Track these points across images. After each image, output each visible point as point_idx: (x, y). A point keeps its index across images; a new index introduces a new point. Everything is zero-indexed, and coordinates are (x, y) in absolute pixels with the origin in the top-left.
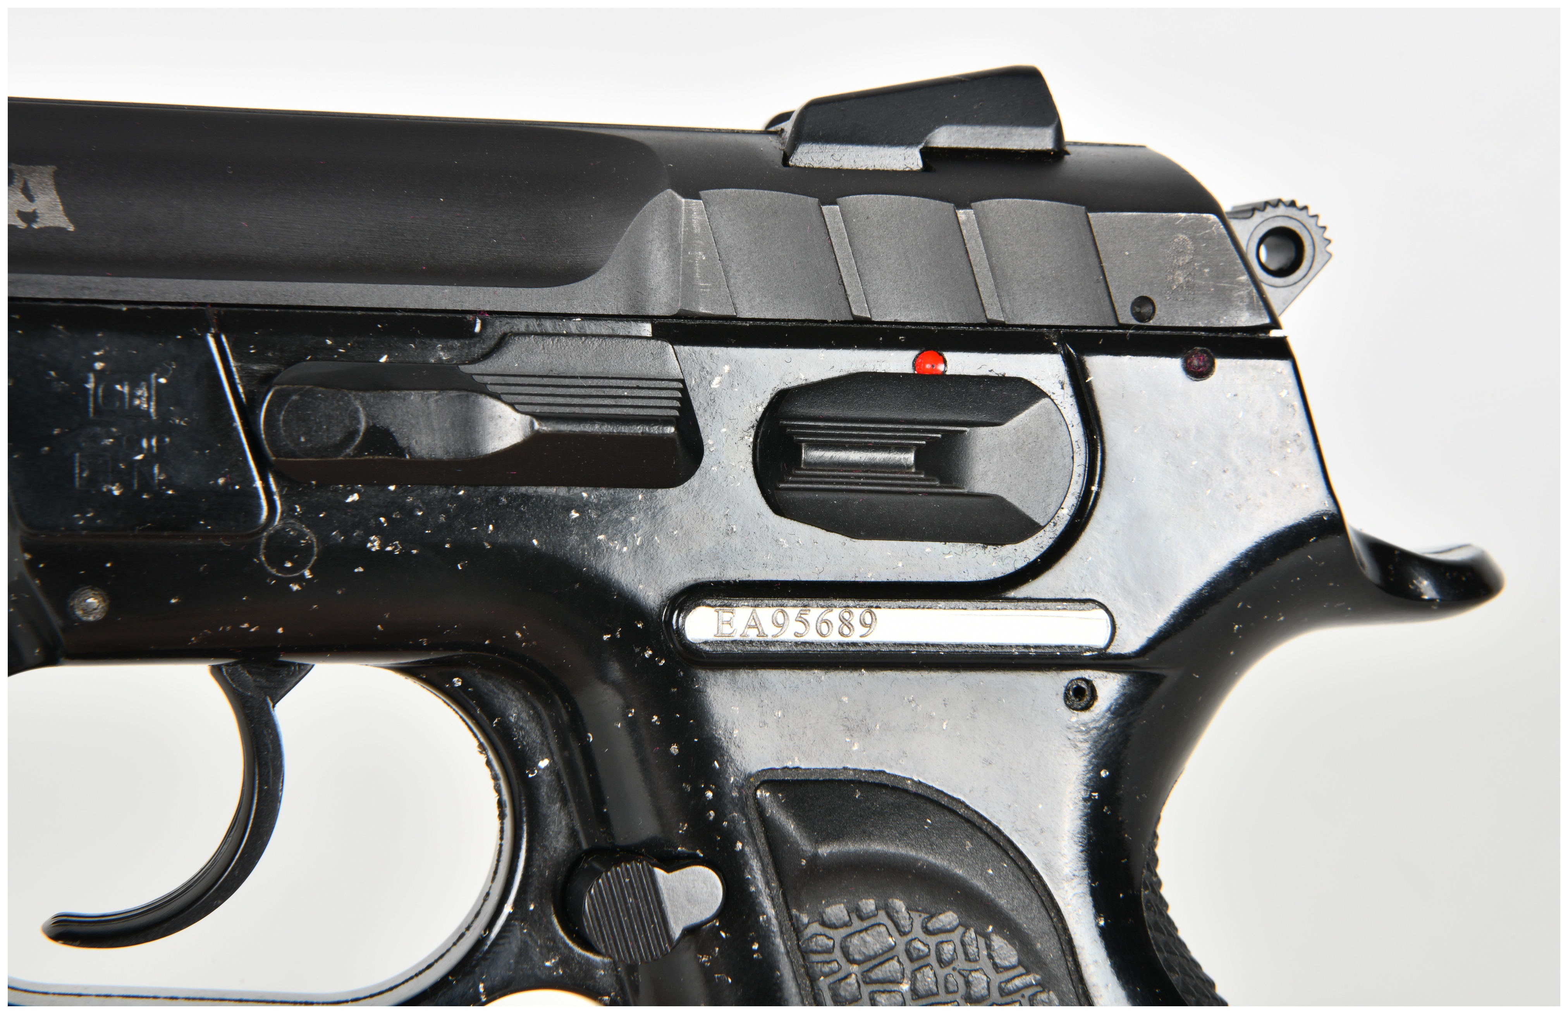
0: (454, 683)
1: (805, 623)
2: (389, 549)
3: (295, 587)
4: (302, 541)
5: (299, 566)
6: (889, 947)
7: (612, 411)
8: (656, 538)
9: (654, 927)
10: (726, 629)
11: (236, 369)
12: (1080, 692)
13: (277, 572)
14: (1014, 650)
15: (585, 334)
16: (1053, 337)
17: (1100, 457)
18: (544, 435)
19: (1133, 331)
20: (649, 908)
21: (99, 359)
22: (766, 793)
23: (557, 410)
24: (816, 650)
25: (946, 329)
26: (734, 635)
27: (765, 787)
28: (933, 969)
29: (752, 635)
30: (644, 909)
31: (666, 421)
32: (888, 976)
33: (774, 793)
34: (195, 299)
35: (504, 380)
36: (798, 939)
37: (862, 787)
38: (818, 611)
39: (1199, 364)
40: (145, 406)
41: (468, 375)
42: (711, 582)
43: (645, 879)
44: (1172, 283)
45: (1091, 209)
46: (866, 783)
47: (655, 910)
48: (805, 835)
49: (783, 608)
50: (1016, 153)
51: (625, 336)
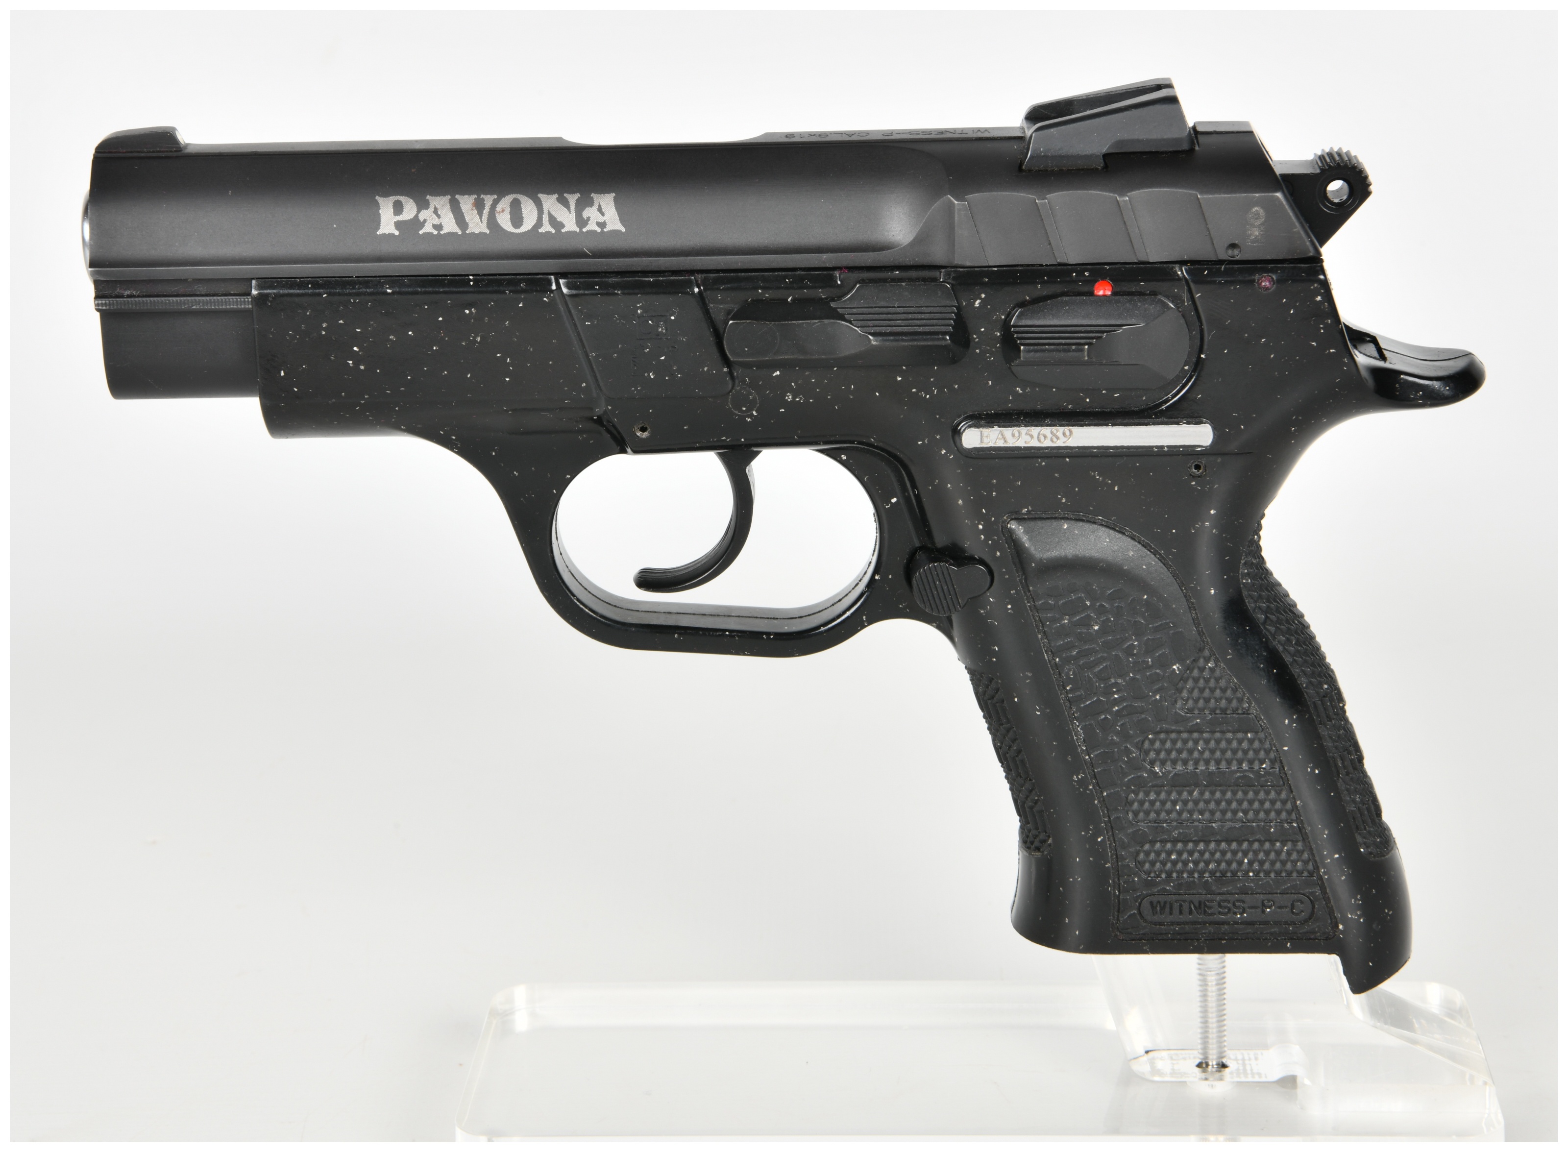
0: (842, 458)
1: (1032, 437)
2: (797, 399)
3: (749, 420)
4: (750, 397)
5: (750, 409)
6: (1087, 608)
7: (915, 329)
8: (946, 390)
9: (951, 597)
10: (985, 440)
11: (711, 308)
12: (1198, 467)
13: (738, 412)
14: (1154, 448)
15: (901, 280)
16: (1177, 269)
17: (1207, 338)
18: (875, 346)
19: (1226, 265)
20: (948, 587)
21: (640, 308)
22: (1013, 525)
23: (883, 330)
24: (1038, 450)
25: (1114, 266)
26: (990, 444)
27: (1012, 522)
28: (1112, 619)
29: (1000, 444)
30: (945, 588)
31: (945, 333)
32: (1086, 623)
33: (1017, 526)
34: (689, 268)
35: (855, 310)
36: (1034, 602)
37: (1068, 521)
38: (1038, 429)
39: (1266, 284)
40: (664, 331)
41: (835, 309)
42: (977, 414)
43: (945, 572)
44: (1250, 235)
45: (1201, 193)
46: (1071, 519)
47: (951, 589)
48: (1035, 549)
49: (1018, 428)
50: (1162, 153)
51: (924, 280)
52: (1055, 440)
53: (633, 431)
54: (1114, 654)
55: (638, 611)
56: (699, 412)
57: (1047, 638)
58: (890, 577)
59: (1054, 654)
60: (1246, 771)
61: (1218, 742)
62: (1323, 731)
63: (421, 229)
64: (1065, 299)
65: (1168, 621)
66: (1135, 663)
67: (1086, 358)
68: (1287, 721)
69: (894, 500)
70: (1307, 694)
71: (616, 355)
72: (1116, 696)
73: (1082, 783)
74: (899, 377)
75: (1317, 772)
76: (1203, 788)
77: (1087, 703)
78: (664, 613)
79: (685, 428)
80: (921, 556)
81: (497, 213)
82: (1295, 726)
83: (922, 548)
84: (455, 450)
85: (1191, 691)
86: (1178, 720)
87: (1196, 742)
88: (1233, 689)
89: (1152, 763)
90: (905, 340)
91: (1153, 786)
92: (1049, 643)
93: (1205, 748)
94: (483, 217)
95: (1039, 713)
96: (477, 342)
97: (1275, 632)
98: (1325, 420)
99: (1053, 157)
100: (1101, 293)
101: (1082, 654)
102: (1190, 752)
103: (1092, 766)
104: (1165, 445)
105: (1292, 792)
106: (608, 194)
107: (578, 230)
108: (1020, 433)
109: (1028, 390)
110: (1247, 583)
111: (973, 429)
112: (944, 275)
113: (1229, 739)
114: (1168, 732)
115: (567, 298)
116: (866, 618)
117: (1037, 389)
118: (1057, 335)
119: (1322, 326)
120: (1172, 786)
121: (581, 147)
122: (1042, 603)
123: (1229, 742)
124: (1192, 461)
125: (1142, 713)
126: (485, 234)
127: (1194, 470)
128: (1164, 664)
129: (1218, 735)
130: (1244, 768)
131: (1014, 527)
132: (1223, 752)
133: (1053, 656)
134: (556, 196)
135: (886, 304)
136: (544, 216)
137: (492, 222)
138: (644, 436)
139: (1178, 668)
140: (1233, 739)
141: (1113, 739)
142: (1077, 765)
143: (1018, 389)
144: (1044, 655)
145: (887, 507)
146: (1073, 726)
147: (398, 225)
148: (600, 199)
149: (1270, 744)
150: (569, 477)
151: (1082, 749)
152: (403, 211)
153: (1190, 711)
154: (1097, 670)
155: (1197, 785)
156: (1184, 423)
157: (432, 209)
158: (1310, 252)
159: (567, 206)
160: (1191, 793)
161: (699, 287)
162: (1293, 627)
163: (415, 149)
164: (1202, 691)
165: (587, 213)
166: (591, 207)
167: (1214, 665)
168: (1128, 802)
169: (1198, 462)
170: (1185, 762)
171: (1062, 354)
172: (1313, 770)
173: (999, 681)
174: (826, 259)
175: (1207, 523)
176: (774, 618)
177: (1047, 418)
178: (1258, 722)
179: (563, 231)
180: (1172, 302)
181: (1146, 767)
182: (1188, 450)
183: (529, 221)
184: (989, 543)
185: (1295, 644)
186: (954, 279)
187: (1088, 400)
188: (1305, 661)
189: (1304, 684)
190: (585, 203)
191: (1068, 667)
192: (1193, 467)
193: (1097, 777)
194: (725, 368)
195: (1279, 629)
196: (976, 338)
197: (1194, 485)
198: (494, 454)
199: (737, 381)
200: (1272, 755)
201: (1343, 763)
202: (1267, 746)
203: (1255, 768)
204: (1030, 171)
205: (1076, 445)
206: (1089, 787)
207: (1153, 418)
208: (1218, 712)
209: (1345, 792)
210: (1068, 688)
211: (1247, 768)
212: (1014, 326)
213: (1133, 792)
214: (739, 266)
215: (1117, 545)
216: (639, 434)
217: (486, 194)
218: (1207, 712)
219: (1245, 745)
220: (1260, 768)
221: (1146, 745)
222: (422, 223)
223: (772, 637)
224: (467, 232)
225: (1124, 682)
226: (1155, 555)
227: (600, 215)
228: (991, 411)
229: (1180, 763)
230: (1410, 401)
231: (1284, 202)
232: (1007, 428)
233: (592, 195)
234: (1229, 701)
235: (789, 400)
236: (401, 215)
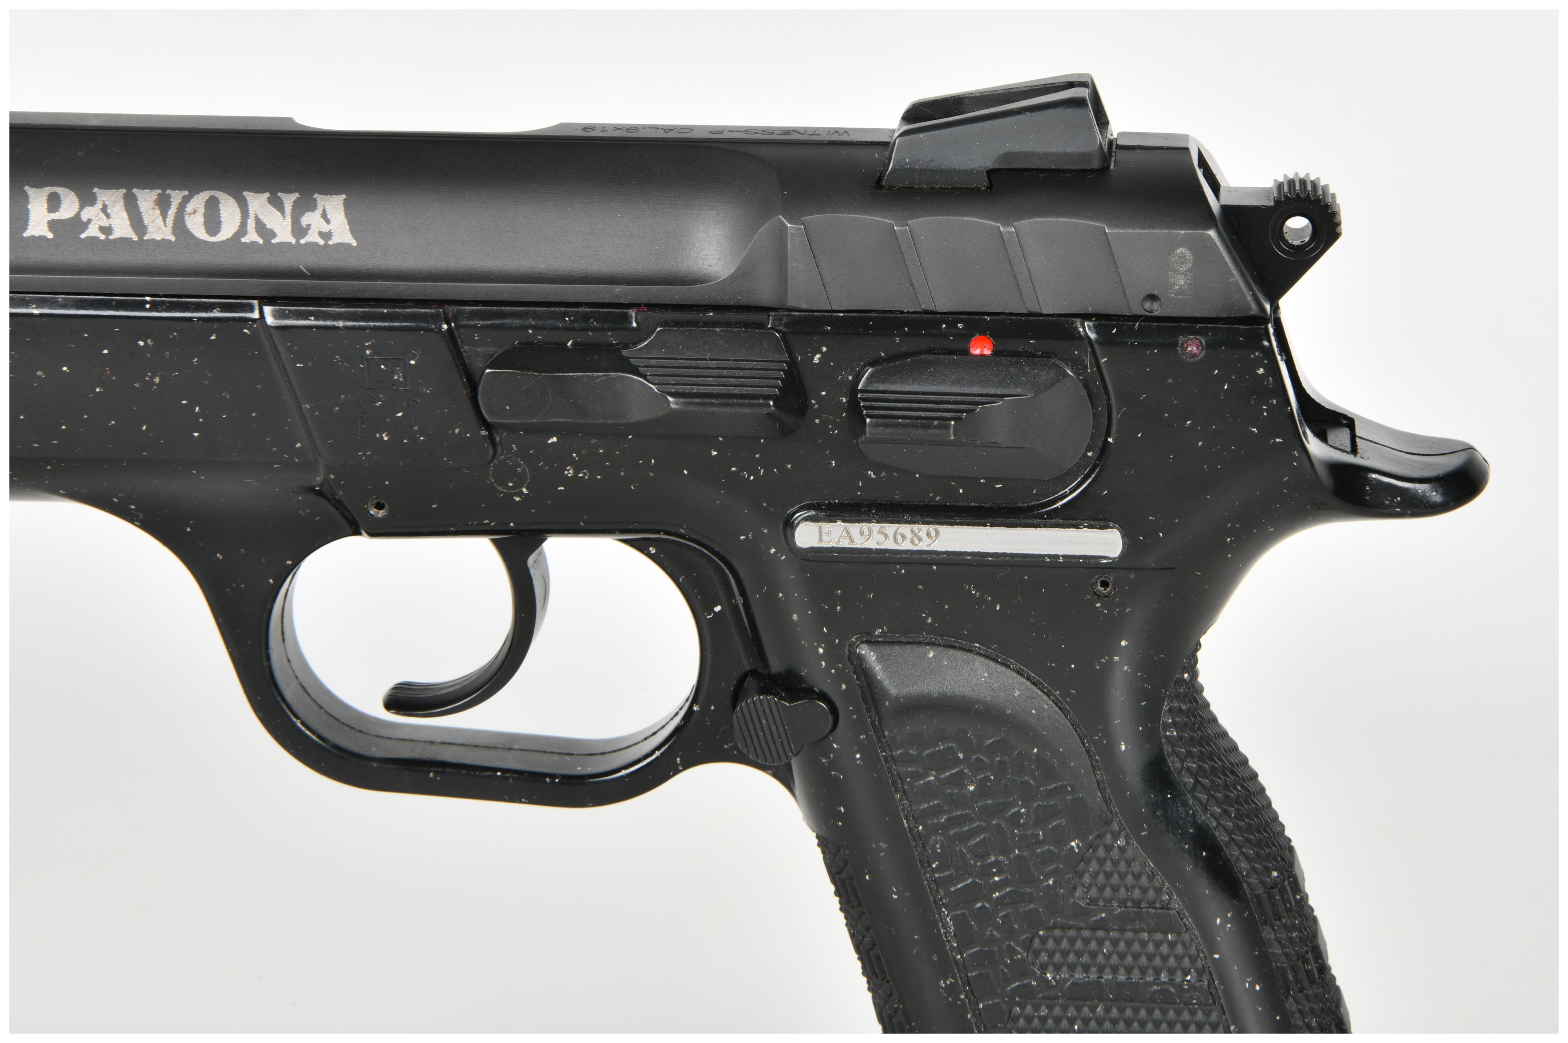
0: (652, 552)
1: (886, 536)
2: (581, 475)
3: (518, 499)
4: (518, 469)
5: (518, 485)
6: (958, 762)
7: (729, 390)
8: (775, 470)
9: (781, 741)
10: (825, 538)
11: (465, 351)
12: (1105, 584)
13: (503, 489)
14: (1046, 558)
15: (715, 324)
16: (1078, 324)
17: (1115, 417)
18: (676, 411)
19: (1142, 321)
20: (777, 728)
21: (368, 347)
22: (864, 650)
23: (687, 389)
24: (894, 554)
25: (996, 317)
26: (831, 543)
27: (864, 646)
28: (992, 778)
29: (845, 544)
30: (773, 728)
31: (767, 397)
32: (959, 780)
33: (868, 651)
34: (437, 296)
35: (653, 362)
36: (891, 751)
37: (935, 648)
38: (894, 527)
39: (1192, 349)
40: (401, 379)
41: (626, 359)
42: (816, 503)
43: (774, 708)
44: (1174, 284)
45: (1110, 227)
46: (940, 645)
47: (781, 730)
48: (890, 682)
49: (868, 524)
50: (1065, 171)
51: (746, 325)
52: (916, 541)
53: (366, 509)
54: (994, 822)
55: (390, 738)
56: (451, 486)
57: (907, 799)
58: (713, 708)
59: (917, 821)
60: (1164, 983)
61: (1129, 943)
62: (1268, 934)
63: (83, 232)
64: (931, 357)
65: (1065, 783)
66: (1022, 837)
67: (952, 438)
68: (1218, 921)
69: (718, 609)
70: (1248, 884)
71: (337, 408)
72: (997, 879)
73: (952, 990)
74: (714, 451)
75: (1258, 988)
76: (1110, 1003)
77: (959, 886)
78: (425, 742)
79: (434, 506)
80: (751, 683)
81: (187, 214)
82: (1229, 928)
83: (753, 672)
84: (136, 523)
85: (1095, 876)
86: (1080, 913)
87: (1101, 943)
88: (1148, 875)
89: (1044, 968)
90: (715, 403)
91: (1044, 998)
92: (910, 806)
93: (1113, 951)
94: (168, 220)
95: (896, 897)
96: (154, 384)
97: (1207, 801)
98: (1272, 530)
99: (923, 172)
100: (977, 352)
101: (953, 822)
102: (1093, 955)
103: (965, 969)
104: (1061, 553)
105: (1224, 1013)
106: (336, 195)
107: (293, 241)
108: (870, 531)
109: (884, 474)
110: (1172, 737)
111: (810, 523)
112: (773, 320)
113: (1144, 940)
114: (1064, 928)
115: (273, 331)
116: (680, 761)
117: (895, 474)
118: (916, 405)
119: (1264, 407)
120: (1068, 999)
121: (313, 132)
122: (901, 753)
123: (1143, 944)
124: (1097, 577)
125: (1030, 902)
126: (169, 241)
127: (1100, 587)
128: (1059, 838)
129: (1129, 935)
130: (1163, 980)
131: (863, 652)
132: (1136, 957)
133: (916, 823)
134: (267, 195)
135: (696, 356)
136: (249, 221)
137: (180, 226)
138: (380, 515)
139: (1078, 845)
140: (1148, 941)
141: (992, 935)
142: (945, 967)
143: (869, 472)
144: (903, 822)
145: (708, 617)
146: (940, 915)
147: (53, 225)
148: (326, 201)
149: (1197, 950)
150: (289, 562)
151: (952, 945)
152: (60, 207)
153: (1094, 901)
154: (972, 843)
155: (1101, 999)
156: (1085, 527)
157: (99, 206)
158: (1251, 309)
159: (281, 209)
160: (1093, 1009)
161: (448, 324)
162: (1232, 795)
163: (87, 126)
164: (1108, 876)
165: (306, 219)
166: (313, 211)
167: (1124, 843)
168: (1012, 1019)
169: (1105, 577)
170: (1086, 969)
171: (920, 431)
172: (1252, 985)
173: (847, 852)
174: (619, 293)
175: (1116, 658)
176: (568, 754)
177: (907, 512)
178: (1182, 920)
179: (274, 241)
180: (1072, 369)
181: (1036, 973)
182: (1090, 562)
183: (228, 228)
184: (832, 673)
185: (1235, 817)
186: (787, 325)
187: (961, 491)
188: (1248, 840)
189: (1244, 871)
190: (305, 205)
191: (933, 838)
192: (1099, 584)
193: (972, 983)
194: (482, 430)
195: (1214, 797)
196: (814, 404)
197: (1099, 607)
198: (189, 530)
199: (499, 448)
200: (1199, 964)
201: (1295, 977)
202: (1193, 951)
203: (1178, 980)
204: (891, 187)
205: (944, 550)
206: (960, 996)
207: (1045, 519)
208: (1129, 904)
209: (1297, 1015)
210: (934, 866)
211: (1167, 980)
212: (861, 391)
213: (1018, 1004)
214: (505, 297)
215: (998, 681)
216: (373, 511)
217: (174, 189)
218: (1115, 904)
219: (1164, 949)
220: (1183, 981)
221: (1036, 943)
222: (84, 223)
223: (557, 781)
224: (145, 238)
225: (1007, 860)
226: (1048, 696)
227: (325, 223)
228: (834, 500)
229: (1079, 969)
230: (1384, 508)
231: (1218, 243)
232: (854, 524)
233: (316, 196)
234: (1144, 890)
235: (569, 475)
236: (57, 213)
